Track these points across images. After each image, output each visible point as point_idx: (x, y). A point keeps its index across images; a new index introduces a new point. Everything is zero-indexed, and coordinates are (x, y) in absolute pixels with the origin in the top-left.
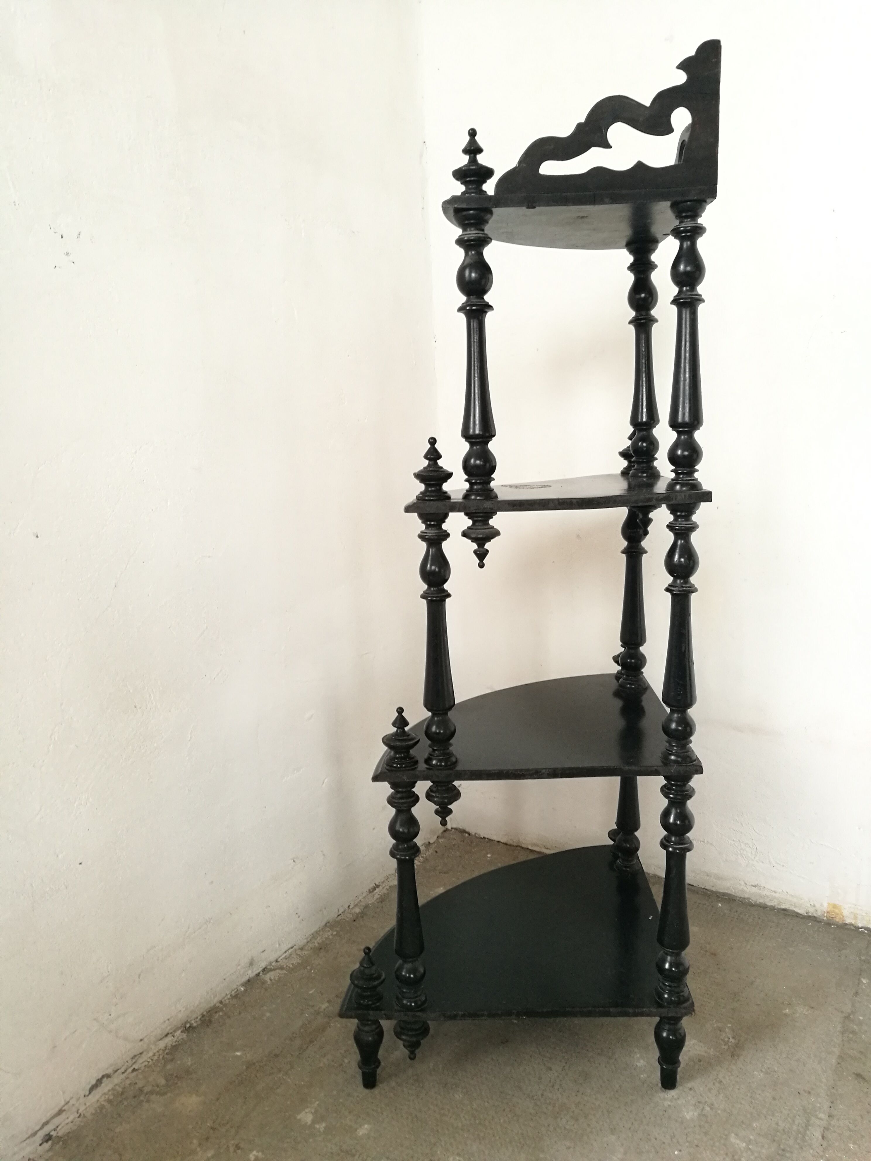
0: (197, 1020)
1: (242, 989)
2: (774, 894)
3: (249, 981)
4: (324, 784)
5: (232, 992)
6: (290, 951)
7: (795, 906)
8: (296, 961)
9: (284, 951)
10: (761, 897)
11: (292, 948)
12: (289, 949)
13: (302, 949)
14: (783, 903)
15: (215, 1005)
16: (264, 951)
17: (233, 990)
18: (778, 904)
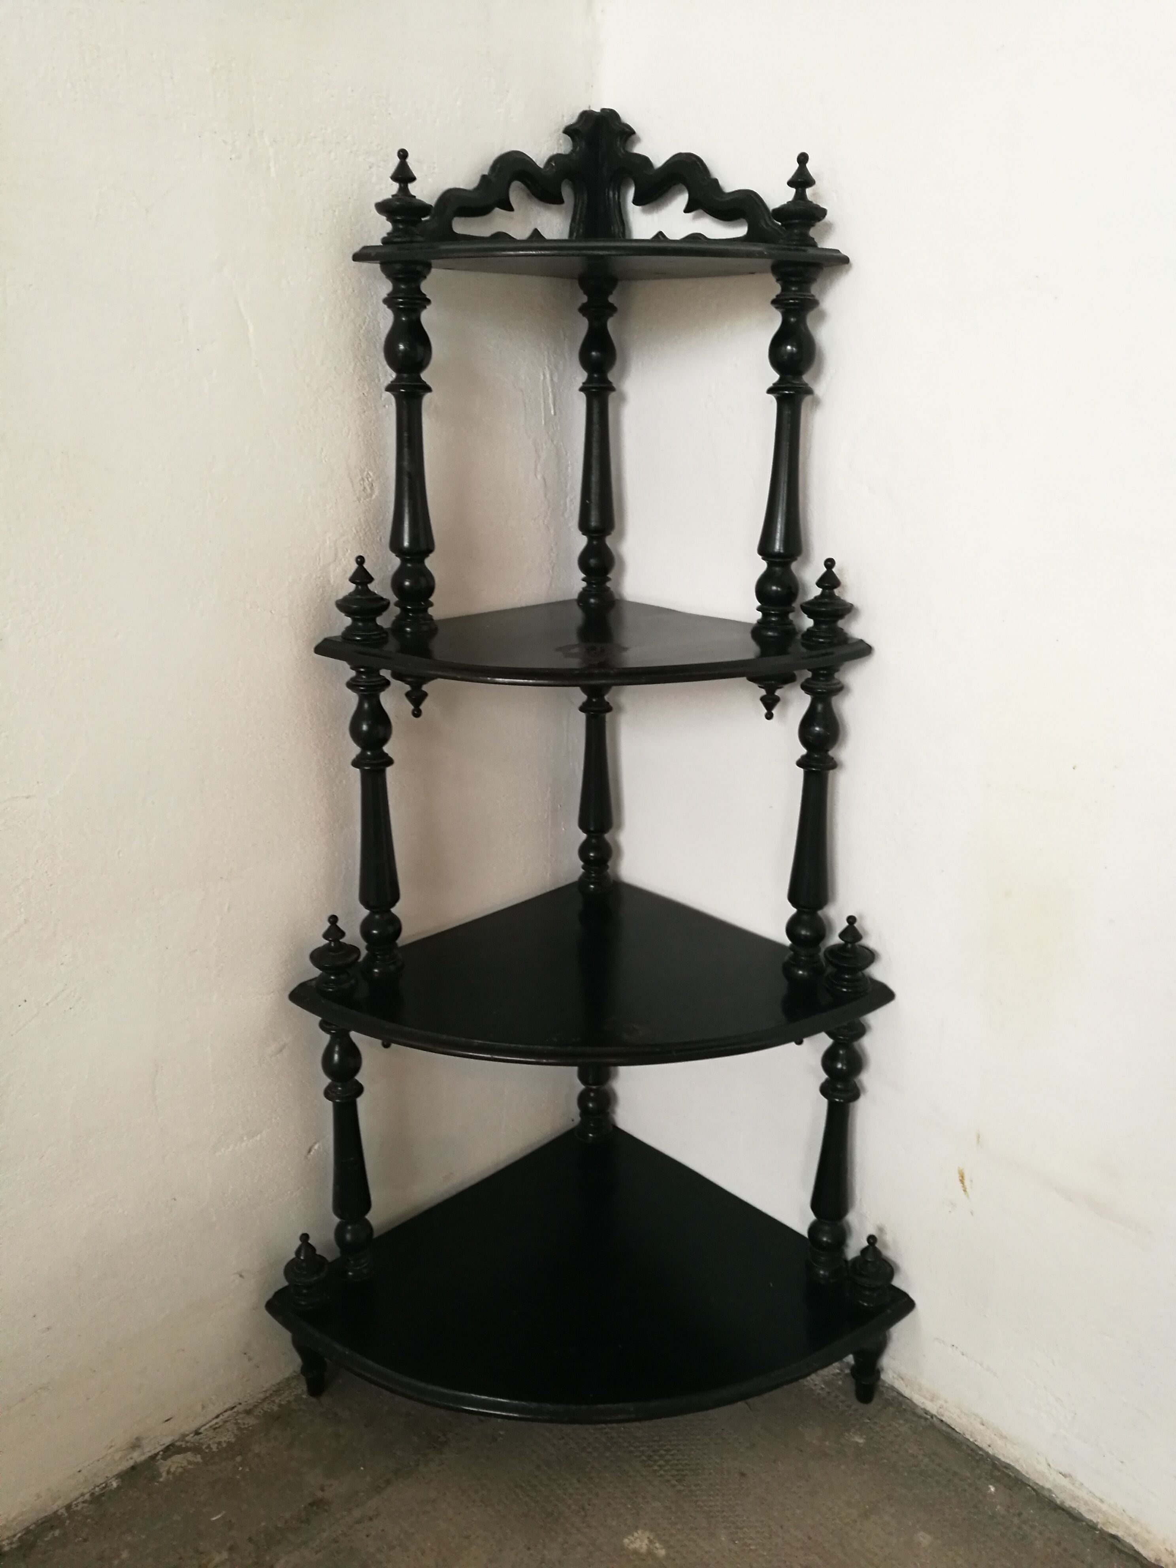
0: (15, 1539)
1: (115, 1485)
2: (1099, 1504)
3: (133, 1468)
4: (312, 1153)
5: (94, 1488)
6: (226, 1414)
7: (1136, 1541)
8: (226, 1437)
9: (214, 1416)
10: (1074, 1498)
11: (233, 1408)
12: (225, 1411)
13: (248, 1412)
14: (1112, 1525)
15: (56, 1512)
16: (171, 1418)
17: (95, 1486)
18: (1103, 1524)
